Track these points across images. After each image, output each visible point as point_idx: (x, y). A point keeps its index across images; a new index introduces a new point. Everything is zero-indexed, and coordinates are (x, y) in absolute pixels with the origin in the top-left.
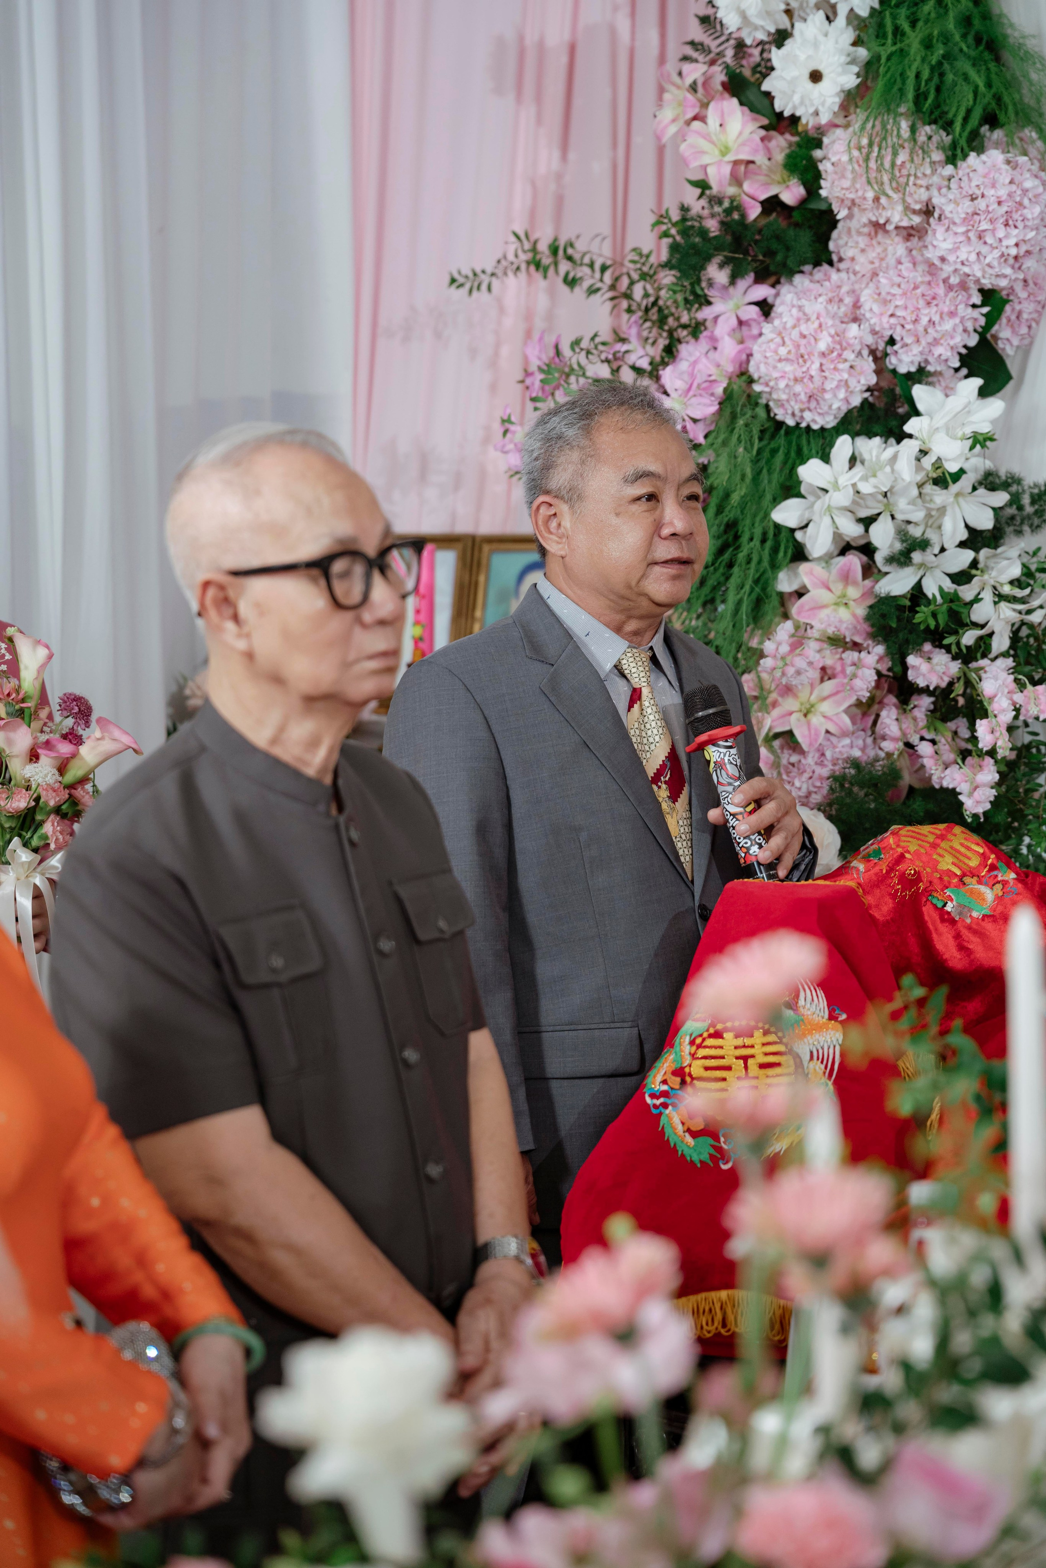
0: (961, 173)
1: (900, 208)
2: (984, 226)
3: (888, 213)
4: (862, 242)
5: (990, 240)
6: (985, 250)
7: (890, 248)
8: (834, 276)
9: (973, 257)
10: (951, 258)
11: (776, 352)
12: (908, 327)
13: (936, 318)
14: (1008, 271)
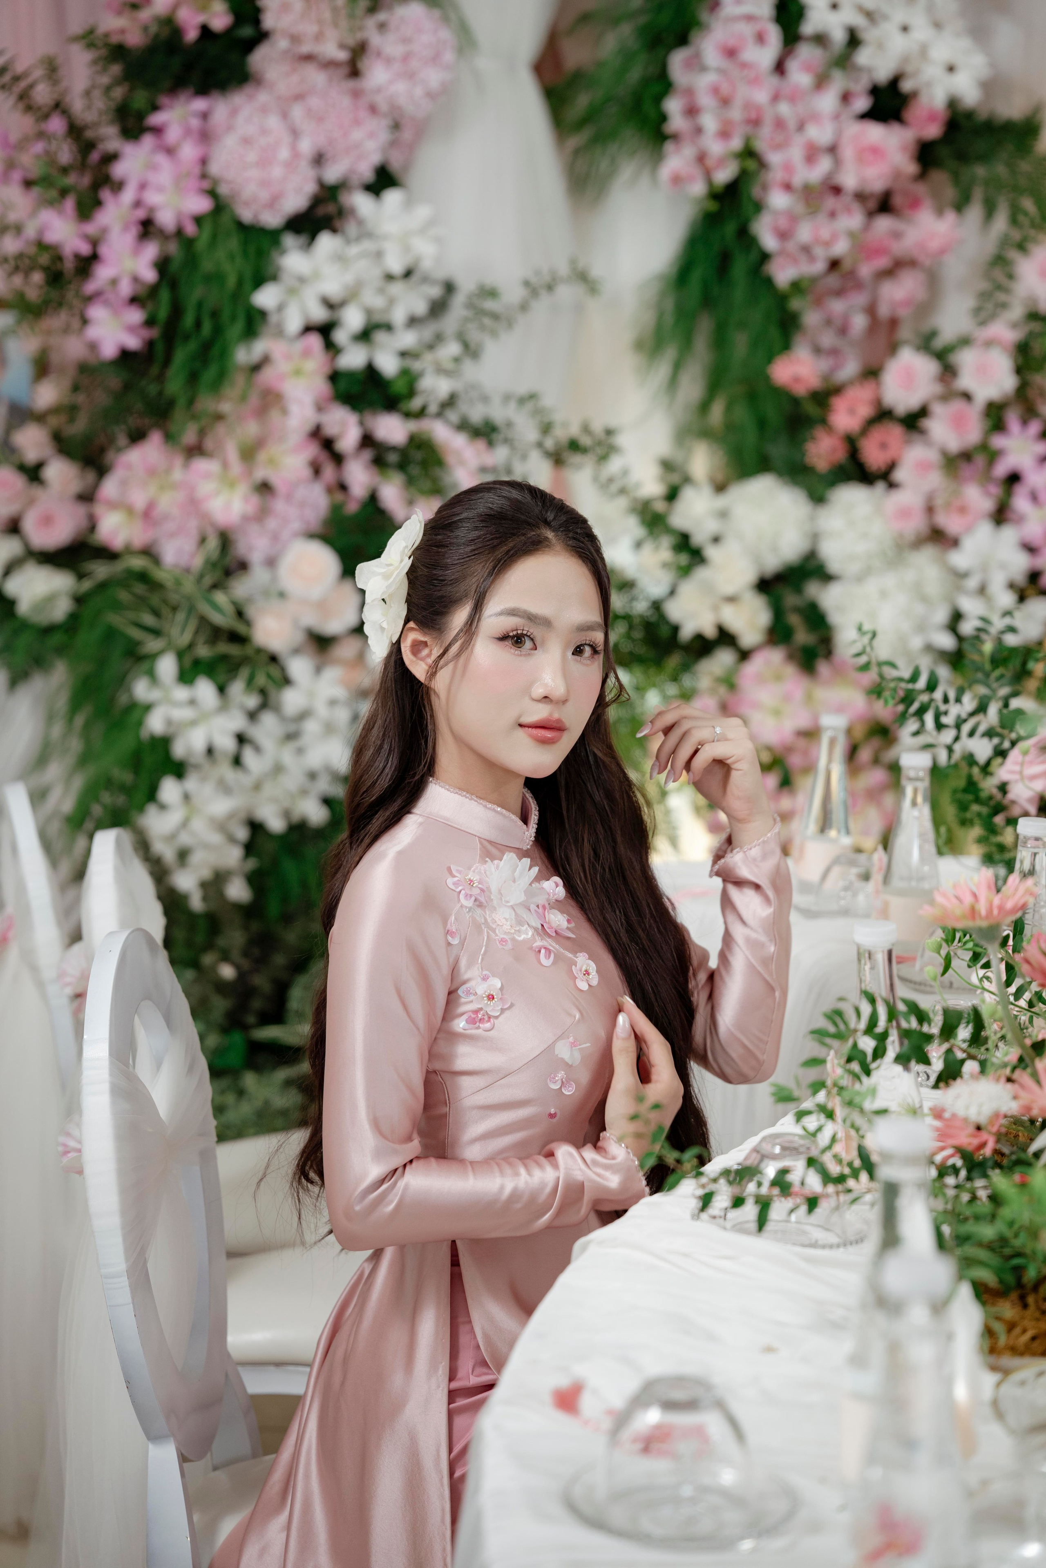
0: (394, 20)
1: (335, 44)
2: (417, 67)
3: (326, 48)
4: (286, 68)
5: (420, 79)
6: (415, 86)
7: (310, 78)
8: (261, 98)
9: (406, 92)
10: (388, 90)
12: (339, 144)
13: (361, 140)
14: (428, 105)
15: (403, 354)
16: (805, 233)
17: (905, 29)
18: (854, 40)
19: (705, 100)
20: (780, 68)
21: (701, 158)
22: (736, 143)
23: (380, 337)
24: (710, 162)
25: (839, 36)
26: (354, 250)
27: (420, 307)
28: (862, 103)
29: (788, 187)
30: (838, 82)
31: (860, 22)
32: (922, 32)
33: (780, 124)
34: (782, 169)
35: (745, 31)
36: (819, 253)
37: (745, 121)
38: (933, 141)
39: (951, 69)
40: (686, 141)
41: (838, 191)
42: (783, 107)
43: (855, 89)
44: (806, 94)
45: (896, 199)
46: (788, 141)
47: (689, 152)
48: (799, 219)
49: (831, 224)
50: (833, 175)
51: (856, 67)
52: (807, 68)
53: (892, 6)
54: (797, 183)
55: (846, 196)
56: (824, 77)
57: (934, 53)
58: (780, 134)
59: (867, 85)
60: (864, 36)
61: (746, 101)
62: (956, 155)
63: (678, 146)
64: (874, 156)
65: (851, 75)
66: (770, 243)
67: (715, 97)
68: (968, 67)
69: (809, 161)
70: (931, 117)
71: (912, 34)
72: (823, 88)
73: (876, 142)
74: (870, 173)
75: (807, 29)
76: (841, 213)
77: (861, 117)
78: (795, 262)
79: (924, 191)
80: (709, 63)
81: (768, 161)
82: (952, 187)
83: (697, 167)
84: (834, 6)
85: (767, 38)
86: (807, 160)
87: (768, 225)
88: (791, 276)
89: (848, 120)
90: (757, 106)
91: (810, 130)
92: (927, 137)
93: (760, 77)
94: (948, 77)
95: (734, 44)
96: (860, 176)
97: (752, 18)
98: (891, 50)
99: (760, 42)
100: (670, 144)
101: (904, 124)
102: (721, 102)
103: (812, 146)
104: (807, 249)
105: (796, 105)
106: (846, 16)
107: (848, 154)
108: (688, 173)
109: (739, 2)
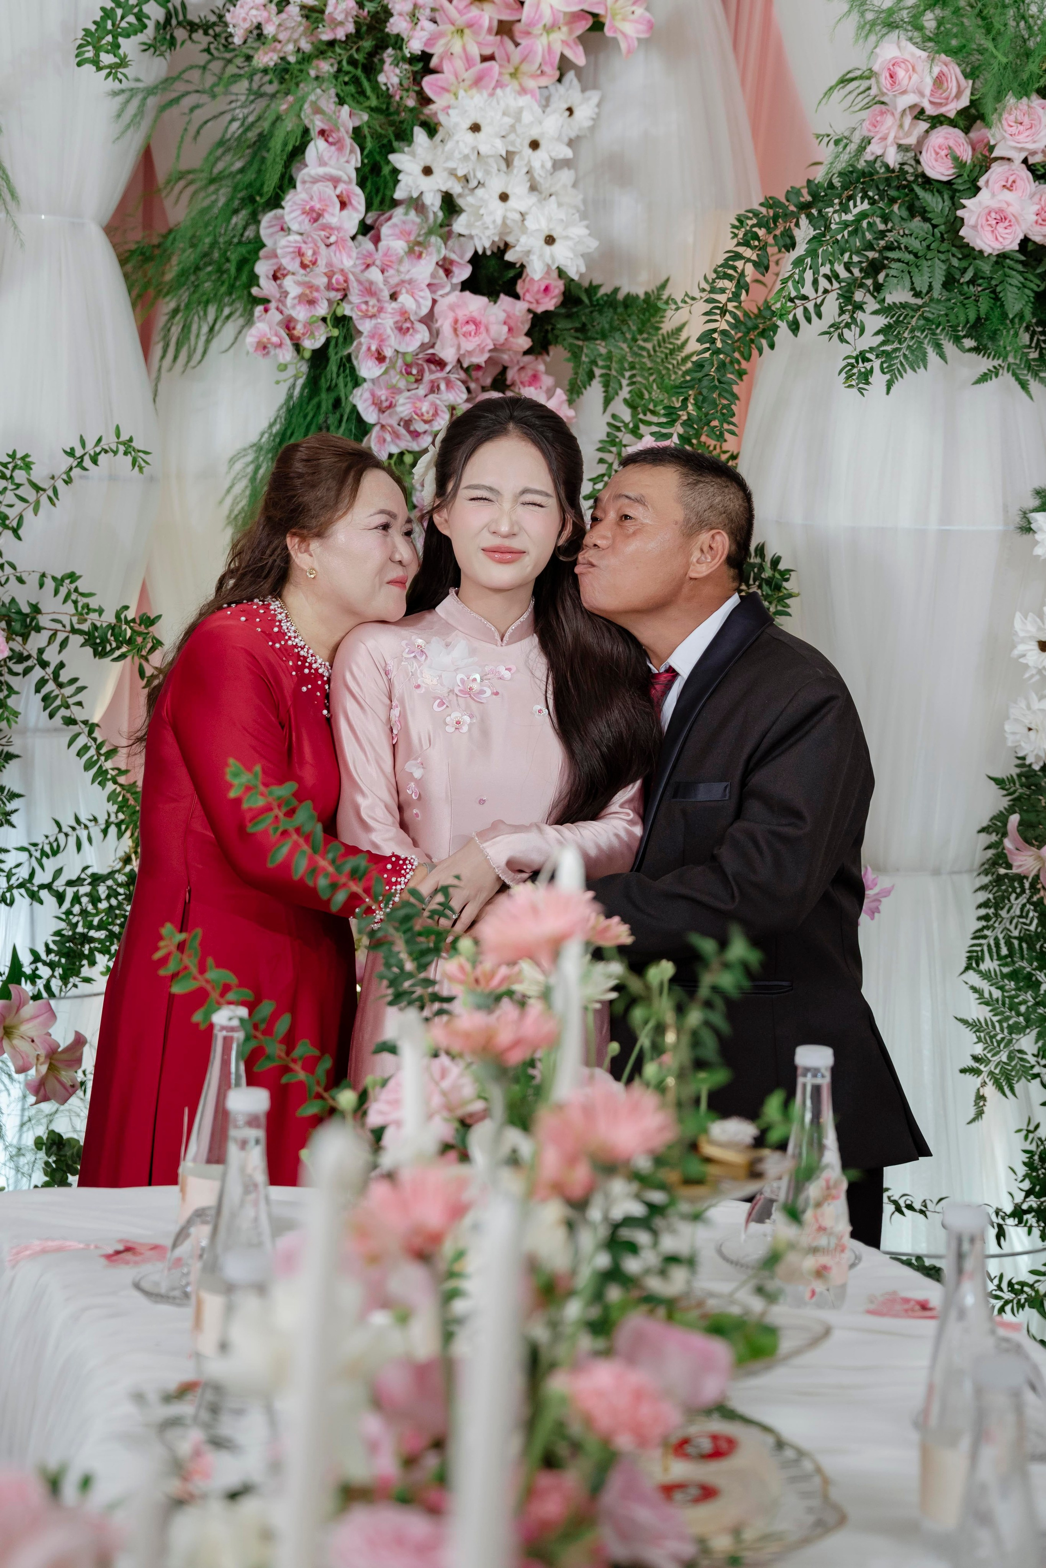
16: (404, 408)
17: (504, 197)
18: (450, 206)
19: (290, 264)
20: (368, 232)
21: (288, 325)
22: (322, 309)
24: (299, 330)
25: (433, 202)
28: (464, 273)
29: (382, 358)
30: (437, 250)
31: (455, 187)
32: (521, 200)
33: (369, 290)
34: (372, 336)
35: (330, 192)
36: (420, 427)
37: (329, 287)
38: (546, 313)
39: (550, 240)
40: (273, 305)
41: (441, 364)
42: (374, 274)
43: (453, 257)
44: (400, 261)
45: (511, 375)
46: (381, 310)
47: (275, 316)
48: (399, 391)
49: (431, 397)
50: (433, 347)
51: (460, 235)
52: (404, 234)
53: (487, 172)
54: (388, 353)
55: (448, 368)
56: (419, 244)
57: (530, 223)
58: (373, 301)
59: (469, 255)
60: (461, 202)
61: (329, 264)
62: (577, 330)
63: (266, 310)
64: (471, 327)
65: (450, 243)
66: (370, 416)
67: (298, 261)
68: (567, 238)
69: (402, 330)
70: (547, 289)
71: (511, 202)
72: (420, 256)
73: (475, 314)
74: (469, 345)
75: (398, 195)
76: (443, 386)
77: (466, 286)
78: (396, 435)
79: (542, 367)
80: (295, 227)
81: (360, 328)
82: (571, 365)
83: (283, 334)
84: (427, 171)
85: (354, 202)
86: (400, 329)
87: (367, 395)
88: (395, 450)
89: (448, 289)
90: (342, 270)
91: (404, 299)
92: (540, 310)
93: (344, 240)
94: (547, 249)
95: (318, 206)
96: (459, 347)
97: (335, 181)
98: (488, 219)
99: (343, 205)
100: (259, 309)
101: (517, 297)
102: (304, 266)
103: (404, 314)
104: (407, 423)
105: (391, 272)
106: (440, 182)
107: (445, 324)
108: (275, 339)
109: (322, 163)
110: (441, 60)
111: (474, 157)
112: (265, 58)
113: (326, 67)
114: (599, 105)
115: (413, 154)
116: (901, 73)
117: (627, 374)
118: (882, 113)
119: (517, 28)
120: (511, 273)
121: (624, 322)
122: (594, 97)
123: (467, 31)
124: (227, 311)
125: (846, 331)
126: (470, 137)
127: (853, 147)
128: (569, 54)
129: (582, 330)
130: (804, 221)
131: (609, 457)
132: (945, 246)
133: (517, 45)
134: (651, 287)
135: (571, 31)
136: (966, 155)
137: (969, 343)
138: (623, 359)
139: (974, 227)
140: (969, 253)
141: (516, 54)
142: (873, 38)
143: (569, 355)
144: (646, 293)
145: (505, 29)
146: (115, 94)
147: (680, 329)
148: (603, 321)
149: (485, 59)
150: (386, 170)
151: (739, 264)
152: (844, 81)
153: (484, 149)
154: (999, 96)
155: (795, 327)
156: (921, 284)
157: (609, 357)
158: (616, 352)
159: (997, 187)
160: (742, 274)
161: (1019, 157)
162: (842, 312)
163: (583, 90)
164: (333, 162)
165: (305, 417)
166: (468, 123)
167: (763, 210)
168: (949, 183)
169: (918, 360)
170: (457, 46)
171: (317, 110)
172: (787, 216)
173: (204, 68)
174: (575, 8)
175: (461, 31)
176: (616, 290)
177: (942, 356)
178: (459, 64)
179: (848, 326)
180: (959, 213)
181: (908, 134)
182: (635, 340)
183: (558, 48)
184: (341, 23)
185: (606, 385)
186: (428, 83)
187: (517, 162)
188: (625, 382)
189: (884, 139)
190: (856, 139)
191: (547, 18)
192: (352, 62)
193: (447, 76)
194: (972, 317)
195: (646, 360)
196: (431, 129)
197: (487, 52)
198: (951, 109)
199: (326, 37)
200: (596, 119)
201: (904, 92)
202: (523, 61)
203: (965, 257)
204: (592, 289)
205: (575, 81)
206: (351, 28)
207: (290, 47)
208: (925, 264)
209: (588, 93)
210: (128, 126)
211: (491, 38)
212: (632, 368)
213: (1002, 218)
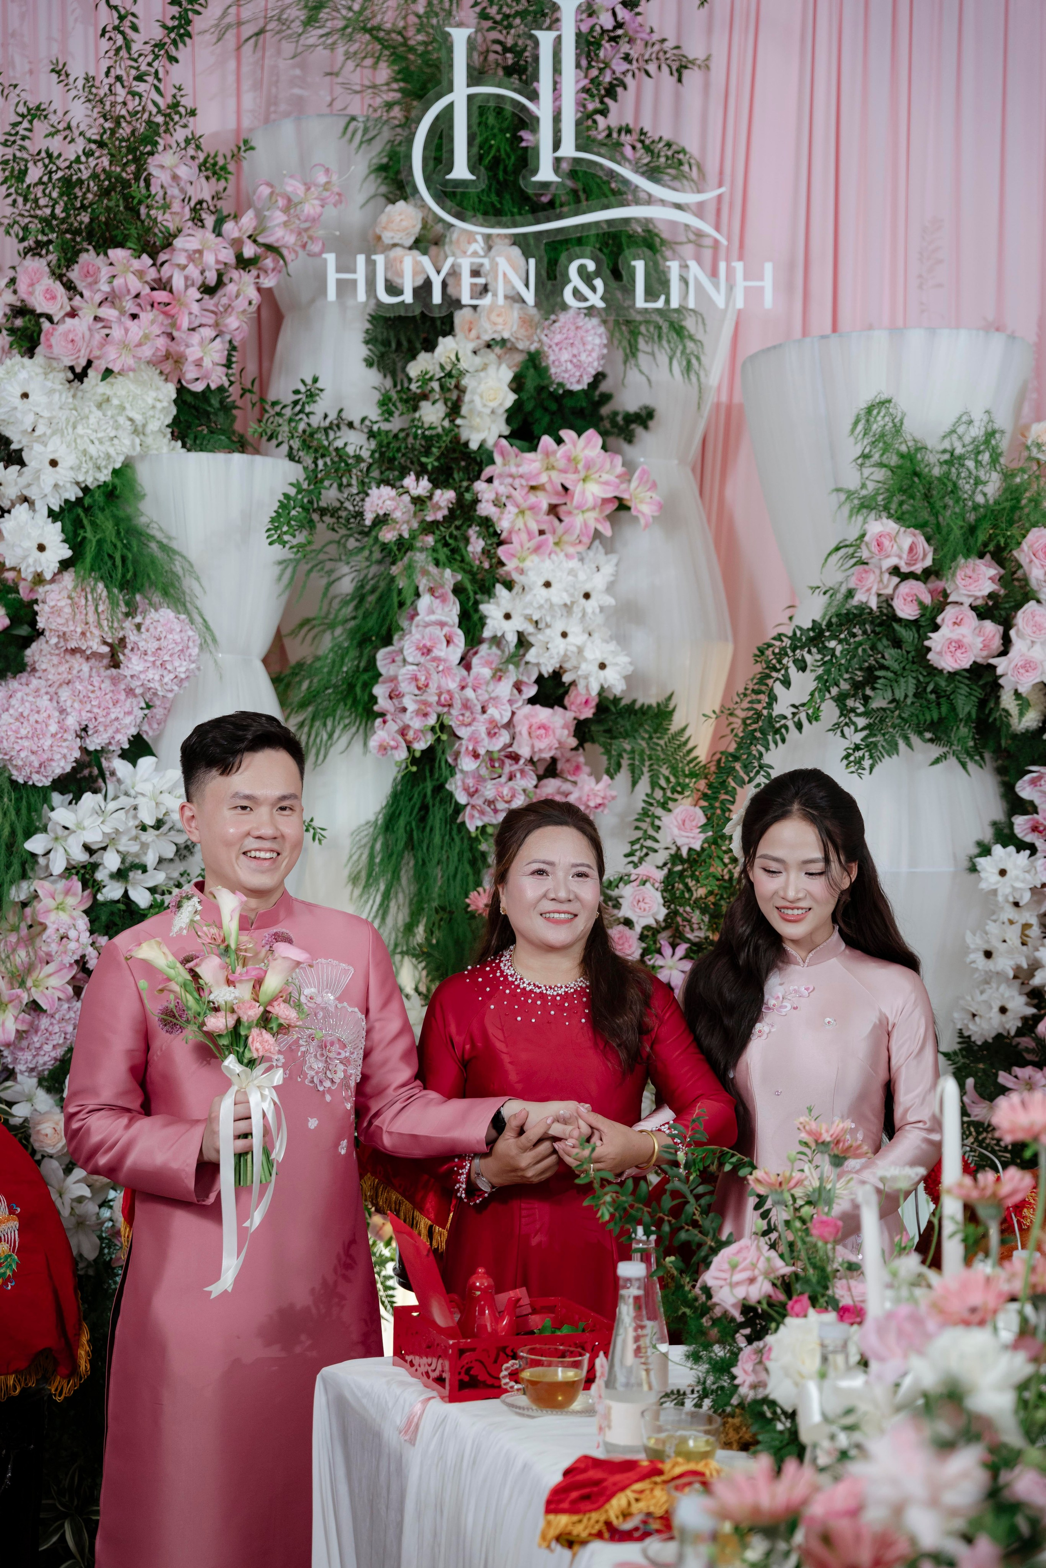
0: (148, 622)
1: (98, 640)
2: (166, 658)
3: (91, 643)
4: (55, 660)
5: (169, 667)
6: (165, 673)
7: (76, 667)
8: (35, 682)
9: (157, 677)
10: (142, 676)
11: (17, 732)
12: (100, 720)
13: (121, 716)
14: (176, 688)
15: (153, 890)
16: (489, 790)
17: (564, 635)
18: (523, 642)
19: (406, 687)
20: (465, 662)
21: (403, 732)
22: (432, 721)
23: (133, 875)
24: (410, 735)
25: (512, 639)
26: (112, 805)
27: (169, 852)
28: (531, 691)
29: (476, 756)
30: (512, 674)
31: (529, 628)
32: (577, 637)
33: (466, 705)
34: (470, 740)
35: (440, 633)
36: (501, 805)
37: (439, 703)
38: (586, 720)
39: (602, 666)
40: (389, 717)
41: (515, 758)
42: (469, 693)
43: (525, 679)
44: (488, 684)
45: (560, 766)
46: (474, 720)
47: (393, 726)
48: (484, 780)
49: (511, 783)
50: (511, 745)
51: (527, 663)
52: (488, 663)
53: (553, 617)
54: (482, 751)
55: (522, 762)
56: (500, 670)
57: (588, 654)
58: (468, 714)
59: (534, 677)
60: (531, 639)
61: (439, 687)
62: (606, 731)
63: (385, 722)
64: (542, 731)
65: (521, 669)
66: (461, 798)
67: (413, 684)
68: (616, 664)
69: (491, 734)
70: (587, 702)
71: (570, 638)
72: (500, 679)
73: (545, 721)
74: (540, 745)
75: (487, 633)
76: (518, 775)
77: (532, 701)
78: (482, 813)
79: (582, 759)
80: (410, 659)
81: (459, 734)
82: (605, 758)
83: (400, 738)
84: (508, 616)
85: (456, 640)
86: (489, 734)
87: (459, 783)
88: (480, 824)
89: (520, 703)
90: (449, 692)
91: (491, 711)
92: (582, 717)
93: (449, 669)
94: (602, 673)
95: (428, 644)
96: (533, 747)
97: (442, 624)
98: (553, 651)
99: (448, 642)
100: (379, 721)
101: (565, 708)
102: (419, 688)
103: (493, 723)
104: (490, 803)
105: (479, 691)
106: (518, 624)
107: (522, 728)
108: (392, 743)
109: (431, 612)
110: (510, 533)
111: (547, 606)
112: (388, 535)
113: (430, 540)
114: (617, 565)
115: (498, 604)
116: (886, 543)
117: (647, 763)
118: (866, 572)
119: (562, 510)
120: (561, 691)
121: (641, 725)
122: (614, 558)
123: (528, 513)
124: (347, 721)
125: (846, 729)
126: (544, 591)
127: (840, 596)
128: (600, 528)
129: (608, 731)
130: (814, 650)
131: (644, 825)
132: (915, 667)
133: (560, 520)
134: (661, 699)
135: (601, 511)
136: (927, 600)
137: (928, 735)
138: (642, 752)
139: (940, 653)
140: (934, 671)
141: (560, 528)
142: (860, 518)
143: (602, 750)
144: (658, 705)
145: (553, 510)
146: (280, 563)
147: (683, 730)
148: (625, 724)
149: (542, 532)
150: (475, 617)
151: (770, 682)
152: (837, 549)
153: (556, 600)
154: (954, 558)
155: (799, 726)
156: (899, 695)
157: (633, 751)
158: (637, 748)
159: (950, 623)
160: (772, 690)
161: (967, 601)
162: (842, 715)
163: (606, 553)
164: (439, 611)
165: (410, 800)
166: (541, 582)
167: (777, 643)
168: (916, 621)
169: (893, 749)
170: (520, 524)
171: (425, 572)
172: (802, 648)
173: (339, 542)
174: (610, 495)
175: (522, 512)
176: (634, 702)
177: (909, 745)
178: (524, 536)
179: (846, 724)
180: (927, 643)
181: (886, 587)
182: (651, 738)
183: (592, 524)
184: (440, 508)
185: (633, 772)
186: (501, 552)
187: (575, 609)
188: (645, 770)
189: (869, 590)
190: (843, 590)
191: (590, 502)
192: (451, 536)
193: (515, 546)
194: (936, 717)
195: (660, 753)
196: (509, 585)
197: (543, 527)
198: (918, 568)
199: (429, 519)
200: (616, 574)
201: (888, 556)
202: (565, 533)
203: (929, 674)
204: (616, 700)
205: (601, 548)
206: (446, 512)
207: (405, 527)
208: (902, 680)
209: (610, 556)
210: (287, 587)
211: (546, 518)
212: (650, 759)
213: (959, 645)
